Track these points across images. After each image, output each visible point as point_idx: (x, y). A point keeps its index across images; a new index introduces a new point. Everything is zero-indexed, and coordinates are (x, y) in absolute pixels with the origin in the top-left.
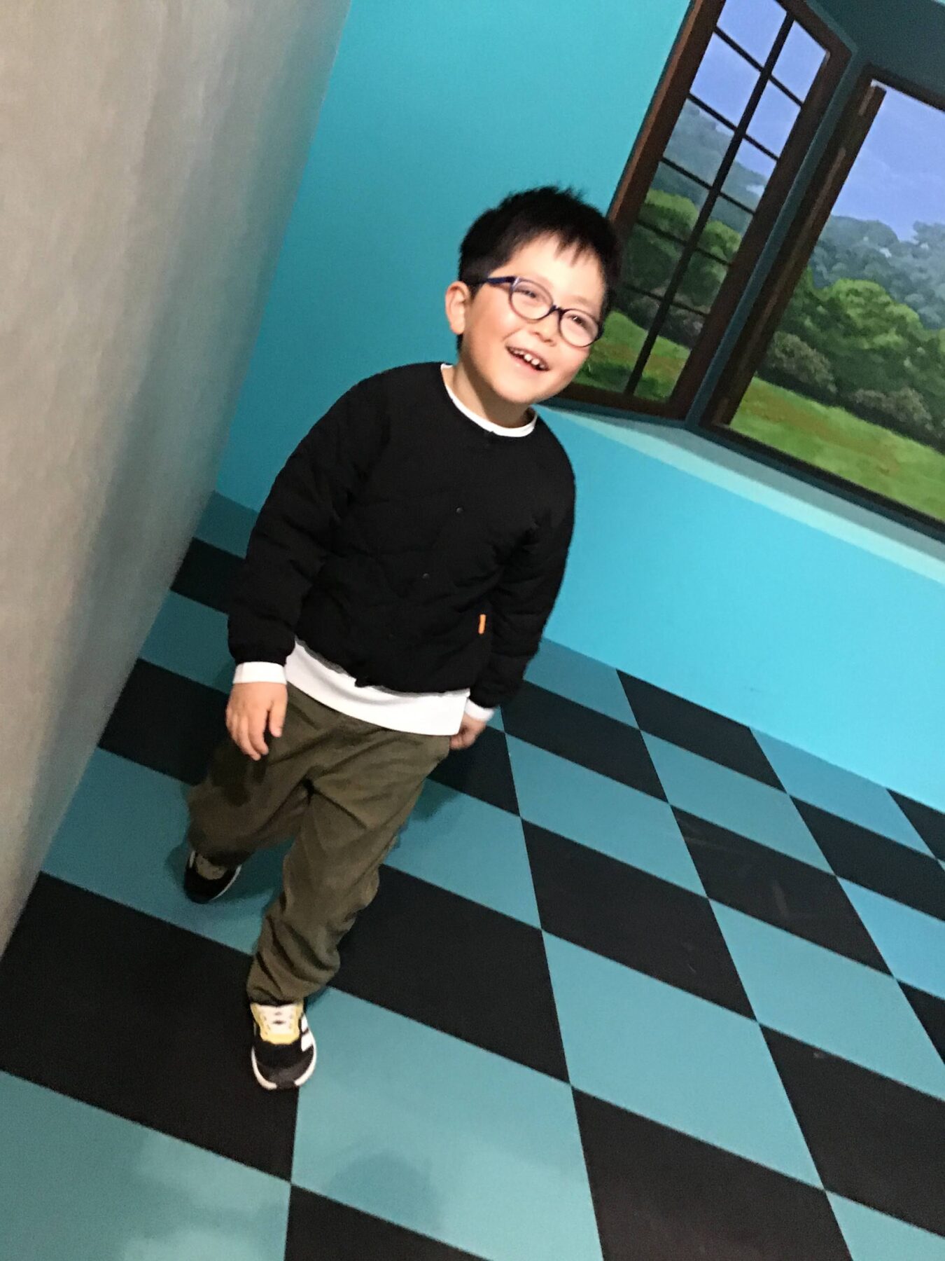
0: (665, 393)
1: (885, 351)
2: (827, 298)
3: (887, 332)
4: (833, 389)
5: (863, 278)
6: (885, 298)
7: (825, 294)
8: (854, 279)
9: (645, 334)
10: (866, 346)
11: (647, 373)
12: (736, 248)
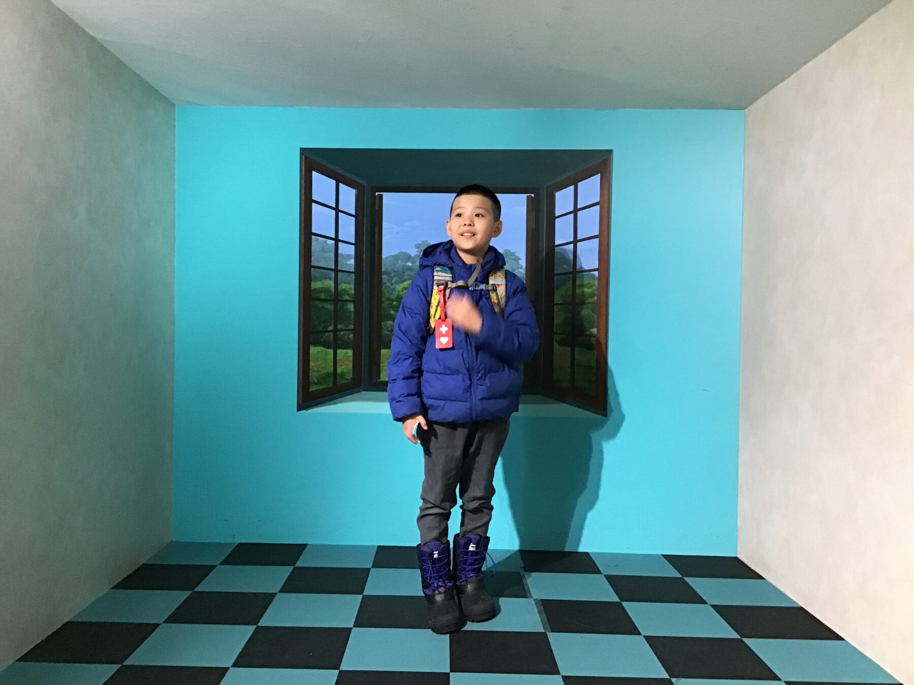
0: (349, 376)
5: (404, 281)
7: (394, 295)
9: (331, 351)
11: (339, 370)
12: (353, 292)
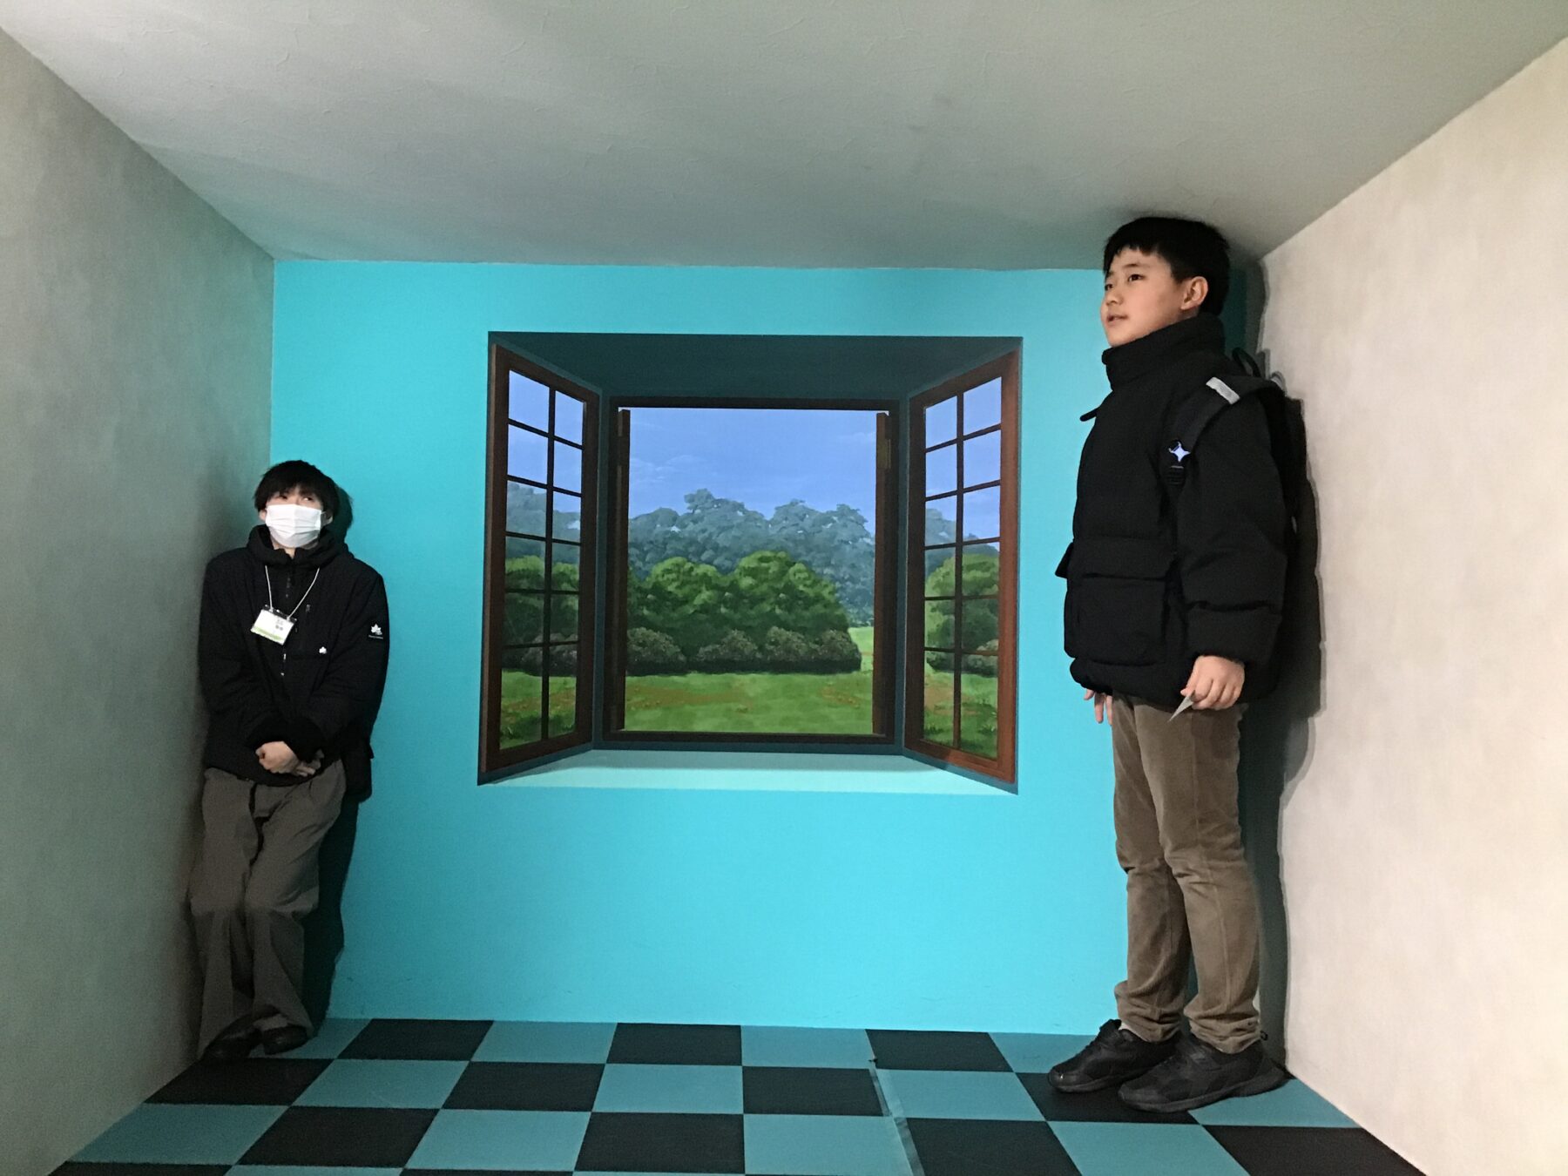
0: (570, 724)
1: (704, 608)
2: (650, 586)
3: (700, 592)
4: (682, 658)
5: (666, 558)
6: (688, 566)
7: (648, 583)
8: (662, 560)
9: (539, 679)
10: (691, 611)
12: (577, 577)
